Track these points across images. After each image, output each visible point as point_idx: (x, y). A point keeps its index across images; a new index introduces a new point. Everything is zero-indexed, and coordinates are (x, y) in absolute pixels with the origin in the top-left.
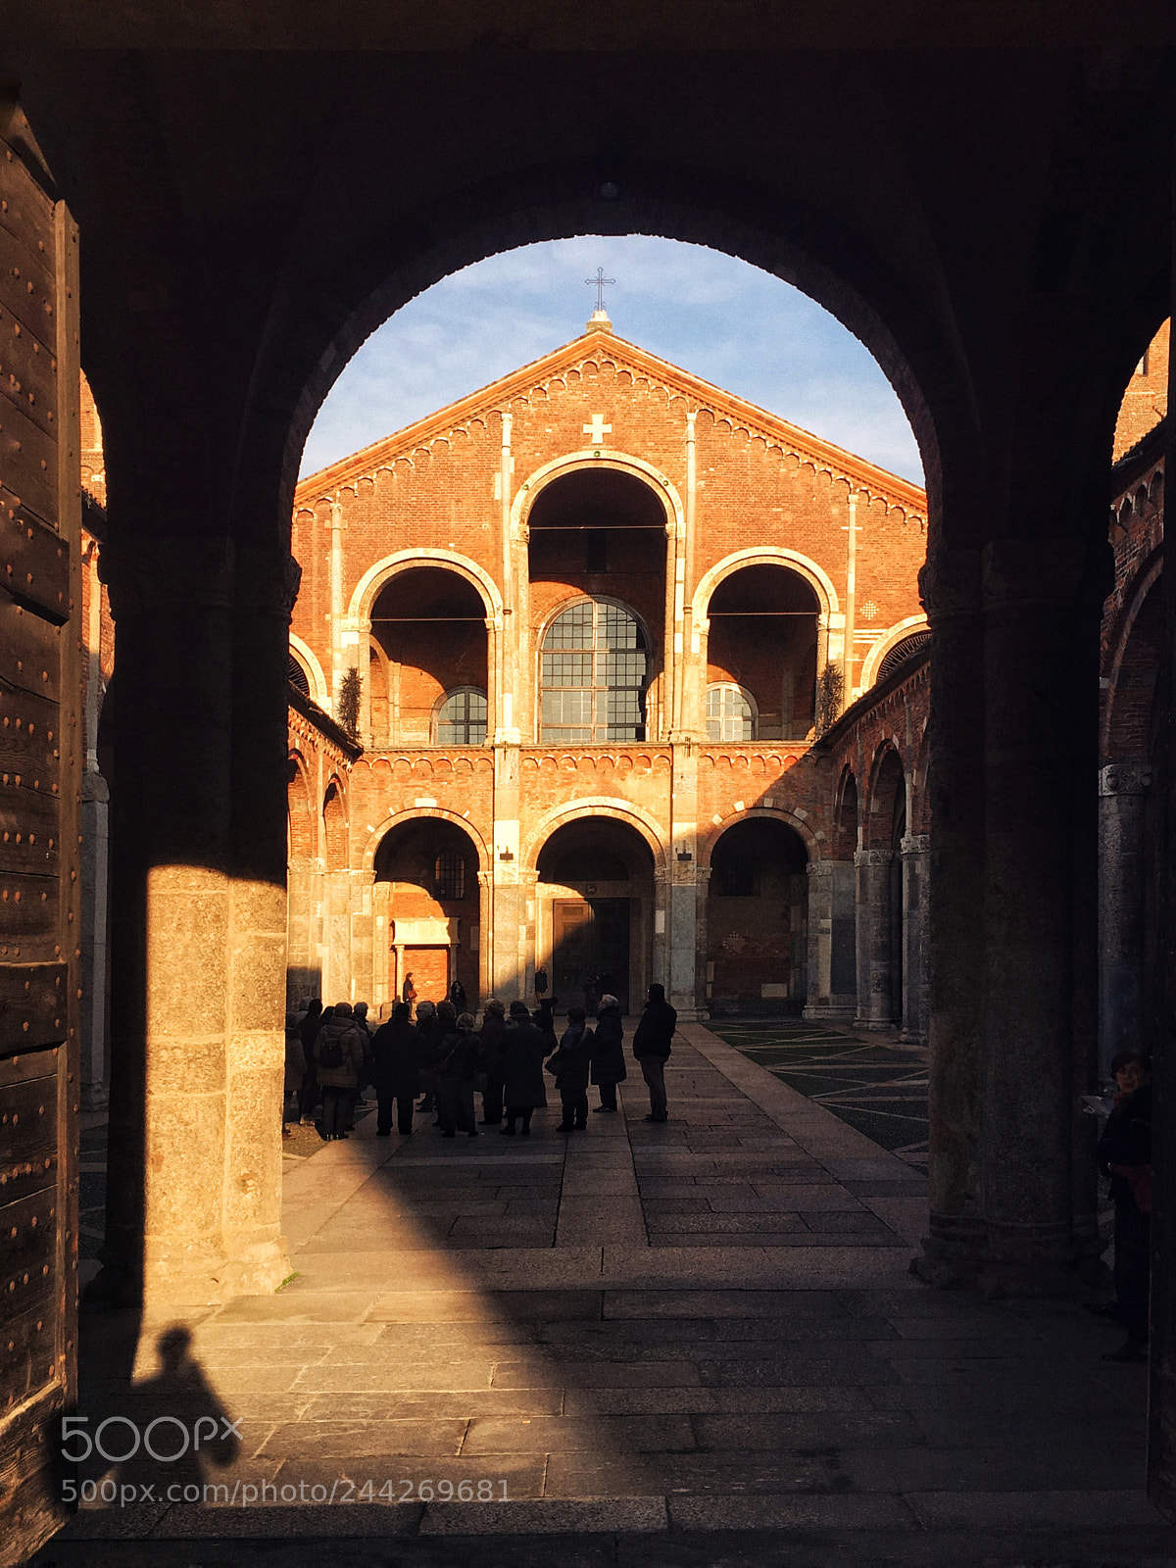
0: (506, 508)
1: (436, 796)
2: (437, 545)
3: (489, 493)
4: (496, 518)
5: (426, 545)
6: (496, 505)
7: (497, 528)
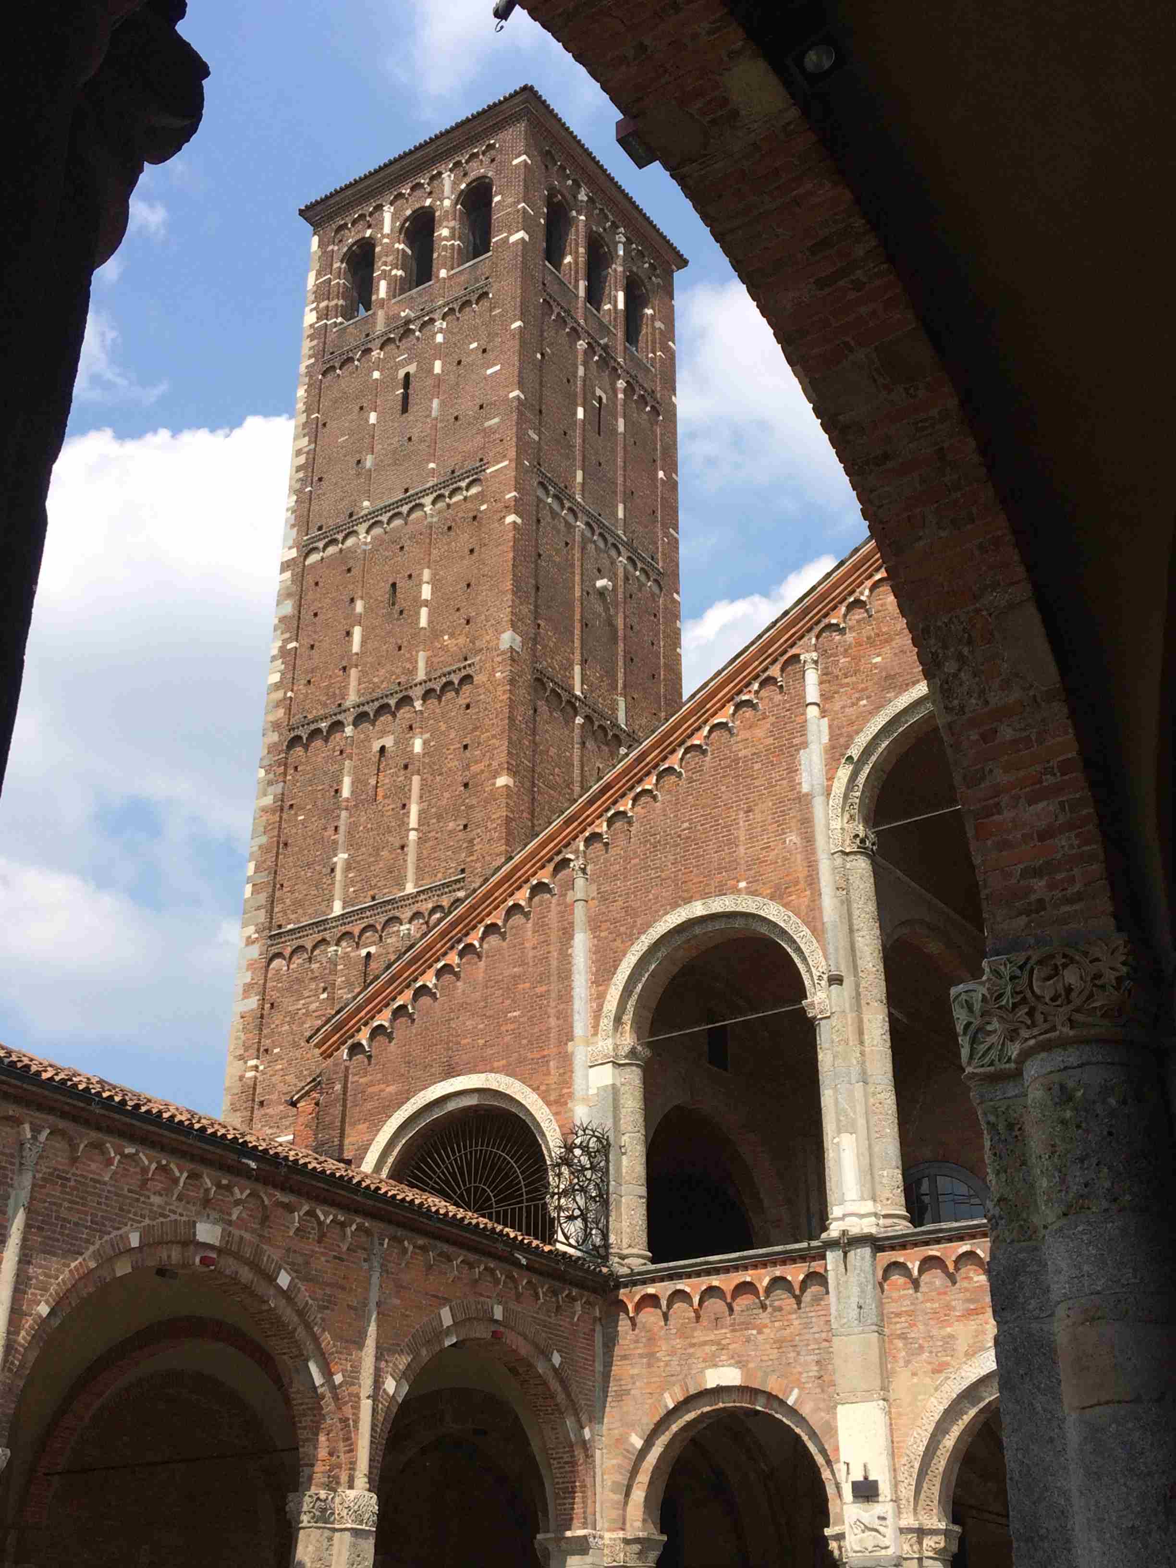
0: (818, 803)
1: (740, 1363)
2: (721, 892)
3: (794, 786)
4: (806, 823)
5: (705, 896)
6: (804, 801)
7: (809, 839)
